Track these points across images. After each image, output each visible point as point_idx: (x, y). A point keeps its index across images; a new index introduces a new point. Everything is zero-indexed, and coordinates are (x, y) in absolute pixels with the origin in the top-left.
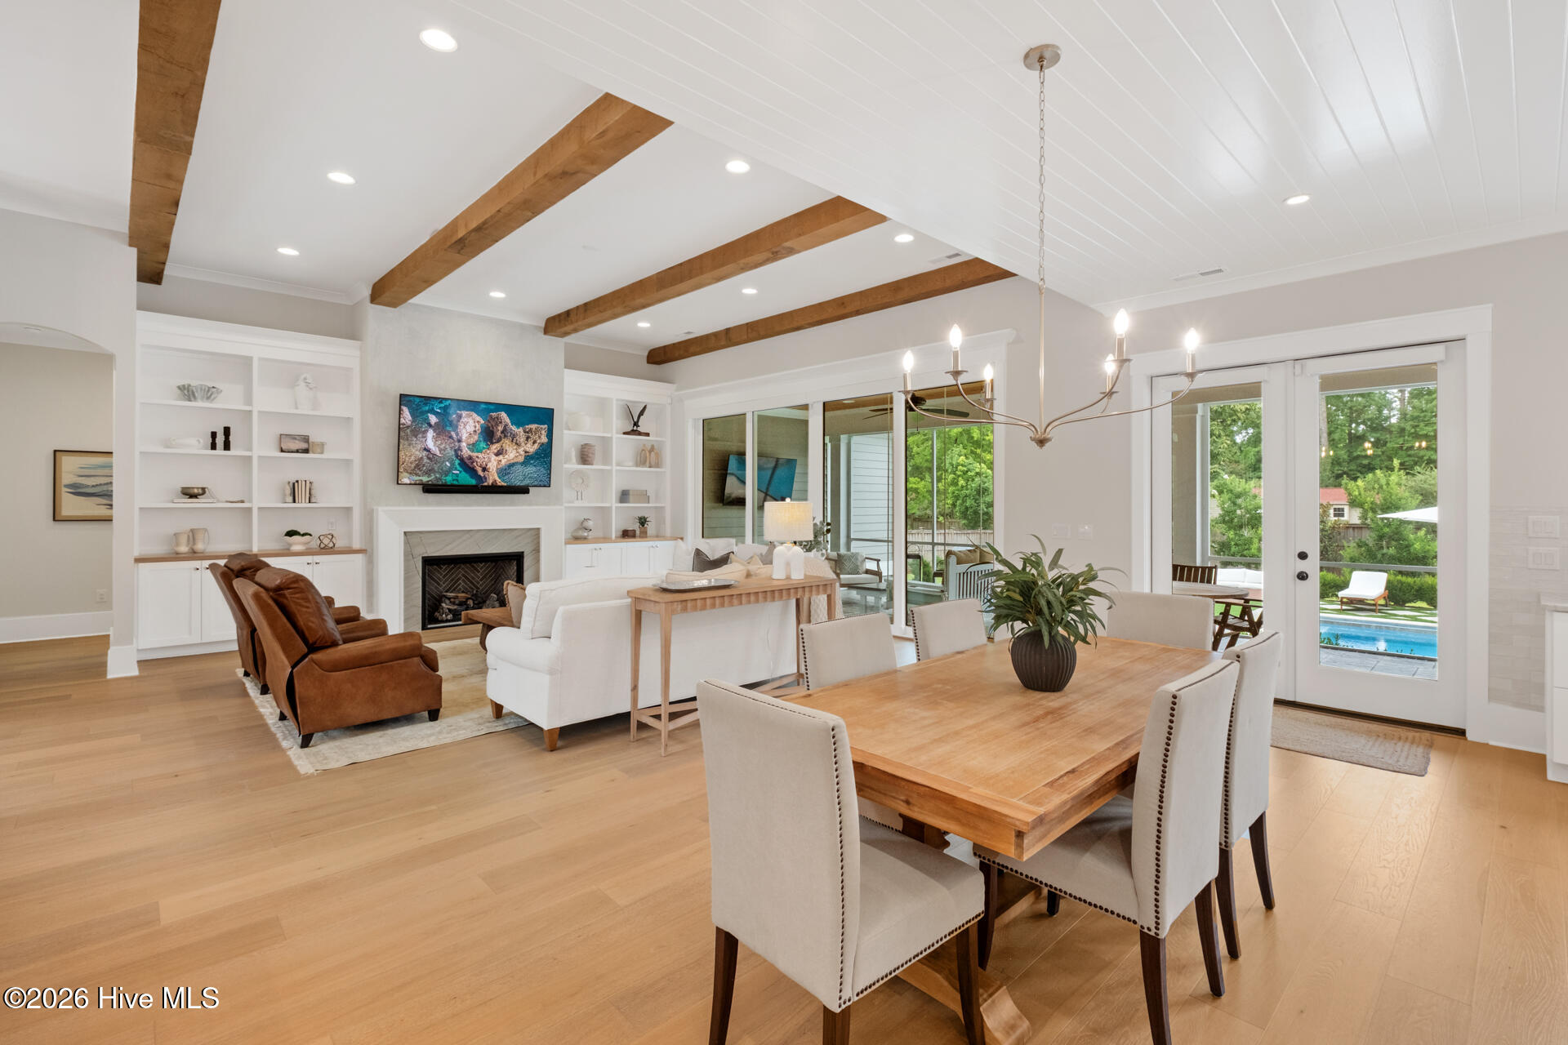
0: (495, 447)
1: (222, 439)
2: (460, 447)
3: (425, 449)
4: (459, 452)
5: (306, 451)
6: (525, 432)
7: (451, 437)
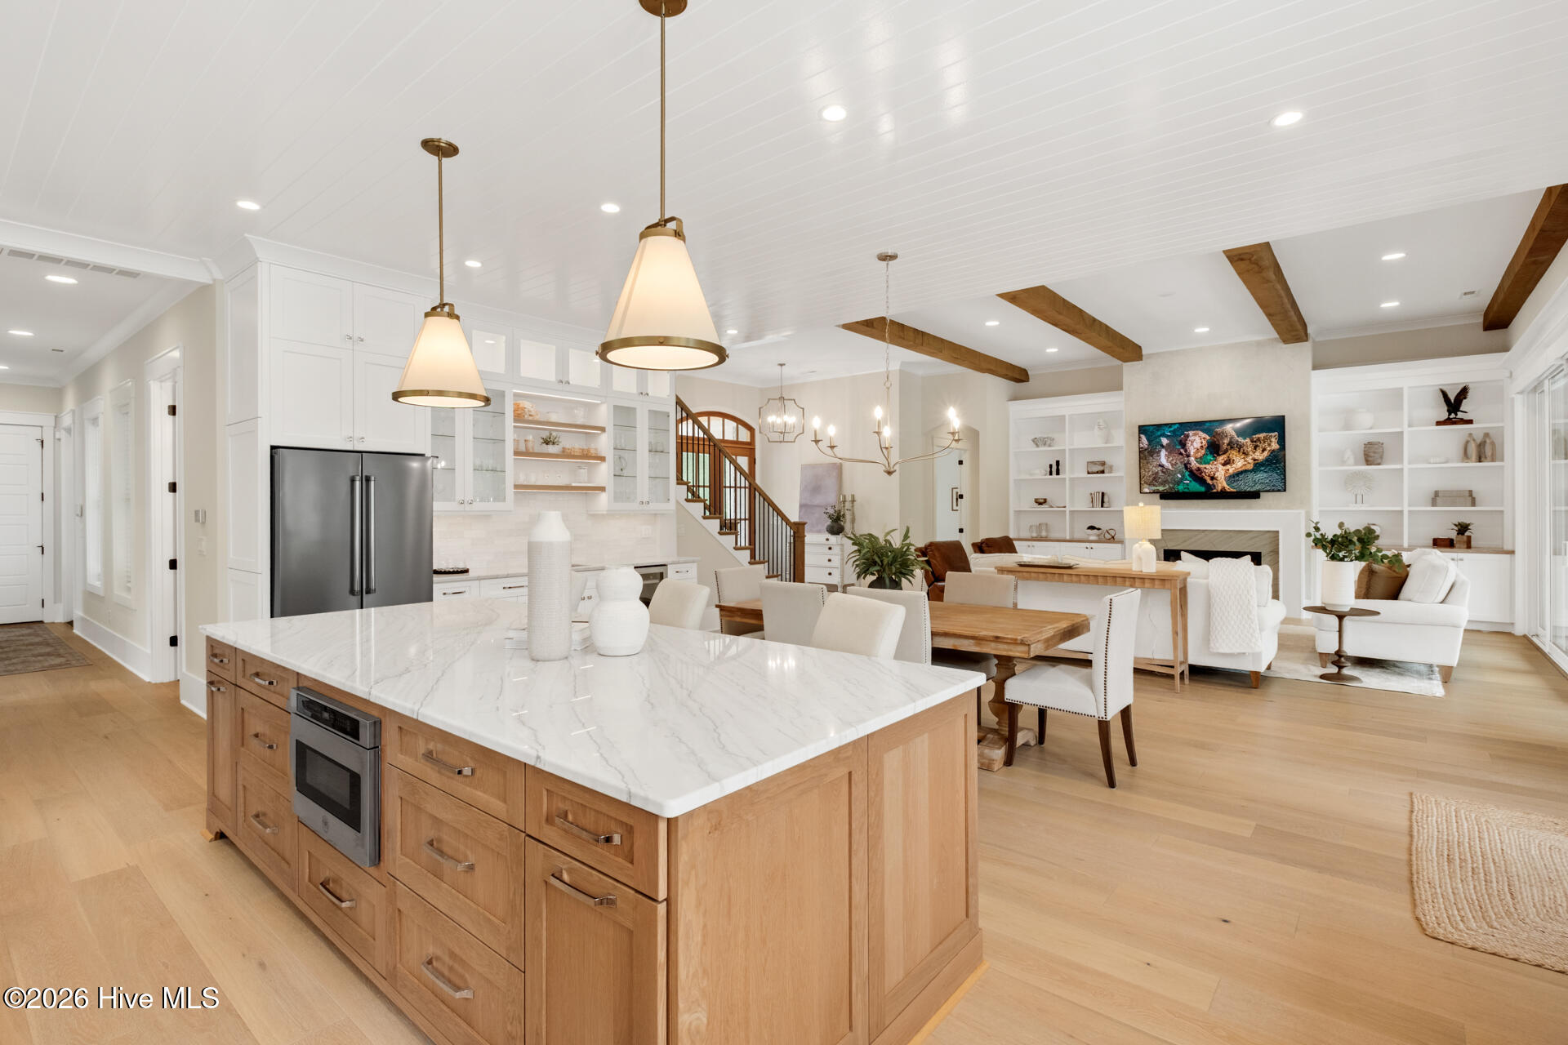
0: (1222, 459)
1: (1056, 469)
2: (1188, 461)
3: (1160, 465)
4: (1189, 465)
5: (1103, 472)
6: (1252, 441)
7: (1181, 454)
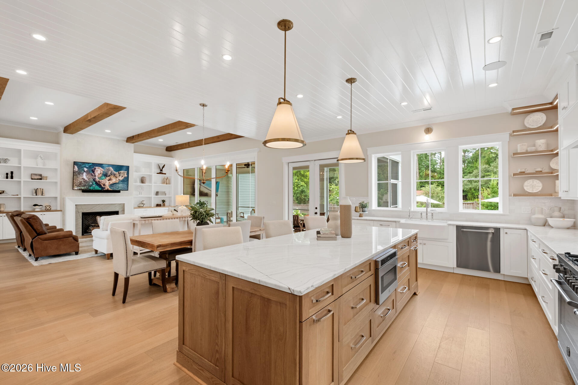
0: (108, 178)
1: (10, 175)
2: (95, 178)
3: (83, 179)
4: (95, 180)
5: (41, 179)
6: (119, 173)
7: (92, 175)
